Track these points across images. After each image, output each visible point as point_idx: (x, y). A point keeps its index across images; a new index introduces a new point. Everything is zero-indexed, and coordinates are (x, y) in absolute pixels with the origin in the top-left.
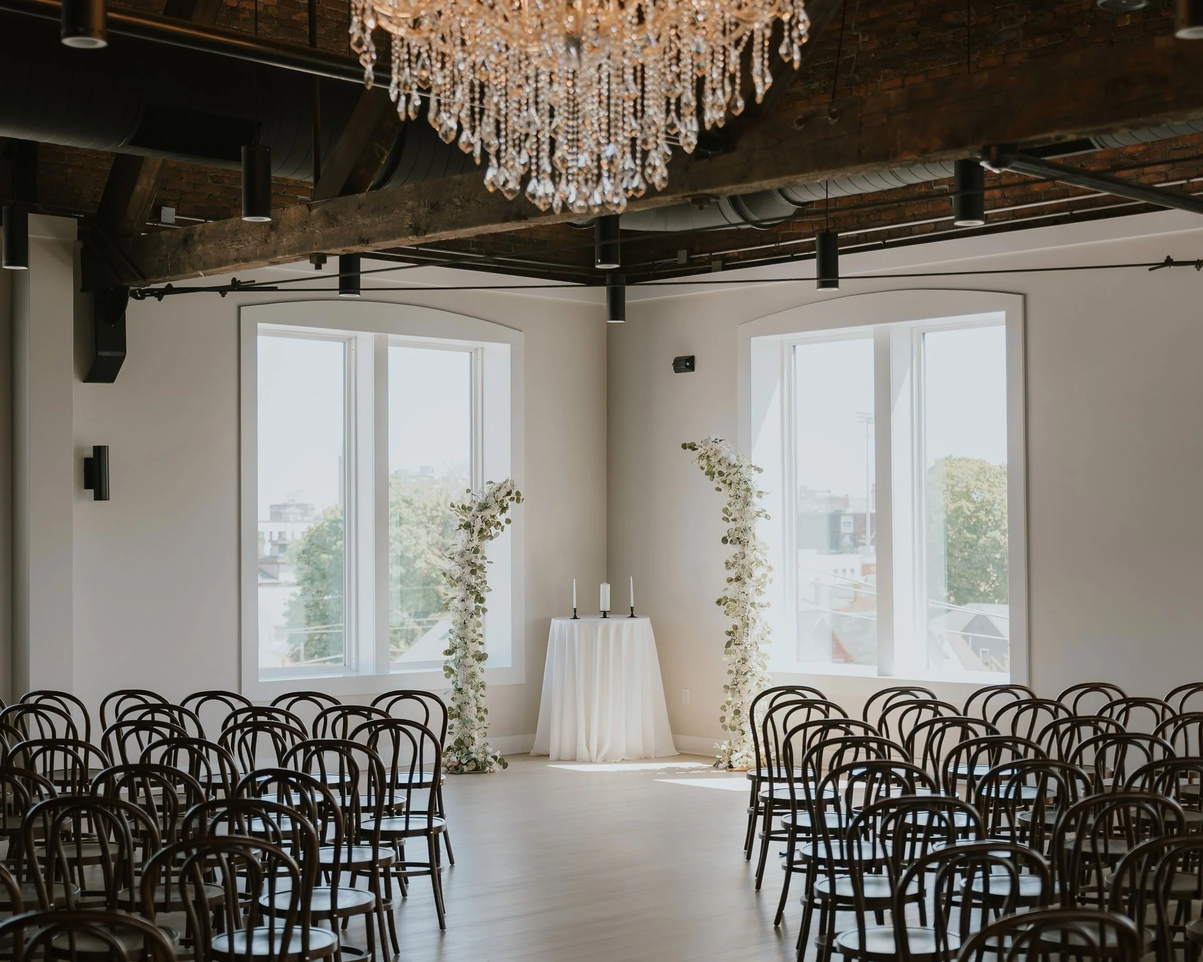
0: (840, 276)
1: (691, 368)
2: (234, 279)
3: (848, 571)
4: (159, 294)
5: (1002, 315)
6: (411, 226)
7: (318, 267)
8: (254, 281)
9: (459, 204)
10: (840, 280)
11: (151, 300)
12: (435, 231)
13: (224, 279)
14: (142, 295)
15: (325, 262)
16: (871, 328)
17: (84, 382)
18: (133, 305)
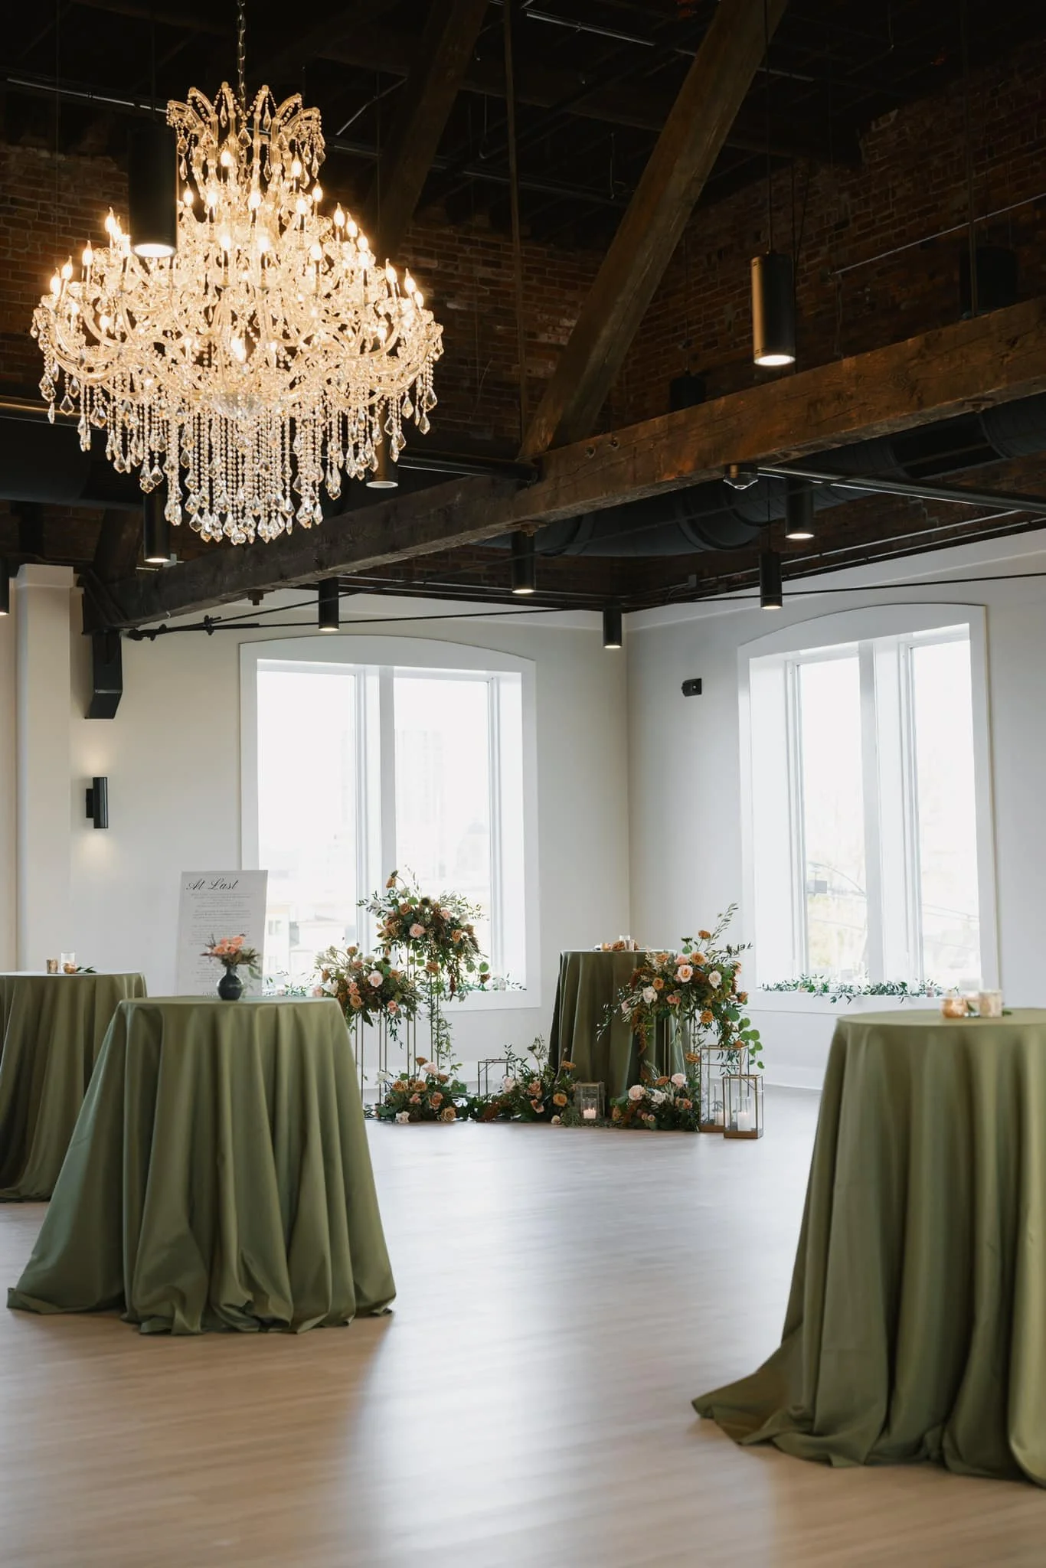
0: (783, 592)
1: (699, 691)
2: (207, 617)
4: (152, 634)
5: (965, 627)
6: (316, 561)
7: (256, 603)
8: (220, 618)
9: (351, 539)
10: (783, 597)
11: (146, 640)
12: (334, 565)
13: (197, 617)
14: (137, 636)
15: (262, 598)
16: (855, 644)
17: (86, 718)
18: (128, 646)
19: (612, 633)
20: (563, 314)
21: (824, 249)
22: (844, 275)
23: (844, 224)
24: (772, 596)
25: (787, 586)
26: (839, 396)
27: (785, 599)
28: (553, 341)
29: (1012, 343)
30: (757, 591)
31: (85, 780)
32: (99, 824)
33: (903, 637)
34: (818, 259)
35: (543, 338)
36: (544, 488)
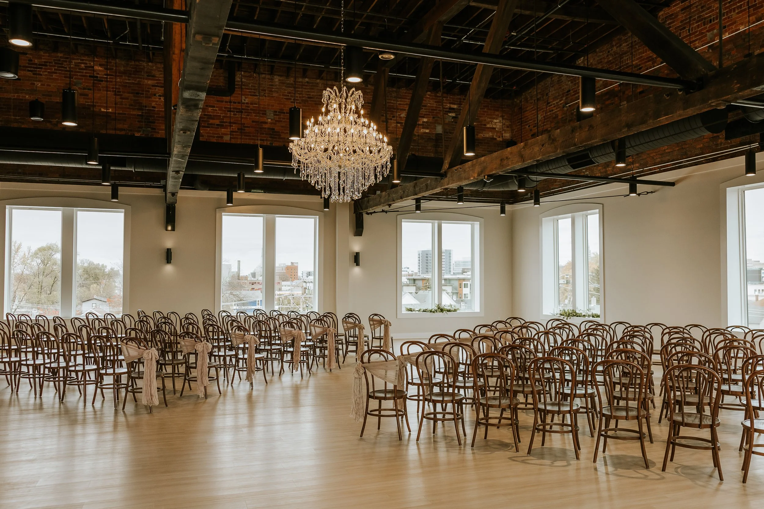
2: (381, 210)
3: (761, 291)
4: (371, 213)
7: (390, 207)
11: (370, 215)
14: (367, 214)
16: (570, 215)
17: (355, 236)
18: (365, 216)
19: (503, 211)
20: (494, 118)
21: (564, 98)
22: (569, 106)
23: (569, 91)
24: (537, 202)
25: (541, 200)
26: (507, 158)
27: (541, 203)
28: (491, 126)
29: (543, 145)
30: (533, 201)
31: (353, 253)
32: (358, 264)
33: (584, 212)
34: (562, 101)
35: (488, 126)
36: (446, 180)
